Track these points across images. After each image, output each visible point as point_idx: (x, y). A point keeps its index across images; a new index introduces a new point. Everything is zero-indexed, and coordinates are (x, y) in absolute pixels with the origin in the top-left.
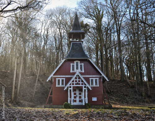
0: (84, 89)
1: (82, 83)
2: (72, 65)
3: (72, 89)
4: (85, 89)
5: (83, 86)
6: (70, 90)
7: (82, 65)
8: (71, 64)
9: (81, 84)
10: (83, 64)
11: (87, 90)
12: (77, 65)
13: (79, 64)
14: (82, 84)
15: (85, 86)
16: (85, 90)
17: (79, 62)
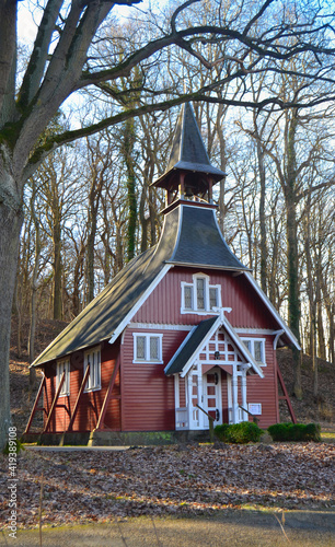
0: (236, 374)
1: (231, 353)
2: (186, 287)
3: (199, 372)
4: (240, 373)
5: (235, 363)
6: (195, 377)
7: (215, 290)
8: (183, 284)
9: (227, 357)
10: (219, 287)
11: (244, 380)
12: (201, 290)
13: (208, 286)
14: (231, 358)
15: (239, 363)
16: (239, 377)
17: (207, 278)
